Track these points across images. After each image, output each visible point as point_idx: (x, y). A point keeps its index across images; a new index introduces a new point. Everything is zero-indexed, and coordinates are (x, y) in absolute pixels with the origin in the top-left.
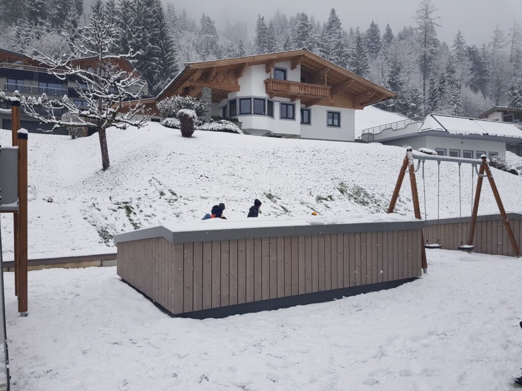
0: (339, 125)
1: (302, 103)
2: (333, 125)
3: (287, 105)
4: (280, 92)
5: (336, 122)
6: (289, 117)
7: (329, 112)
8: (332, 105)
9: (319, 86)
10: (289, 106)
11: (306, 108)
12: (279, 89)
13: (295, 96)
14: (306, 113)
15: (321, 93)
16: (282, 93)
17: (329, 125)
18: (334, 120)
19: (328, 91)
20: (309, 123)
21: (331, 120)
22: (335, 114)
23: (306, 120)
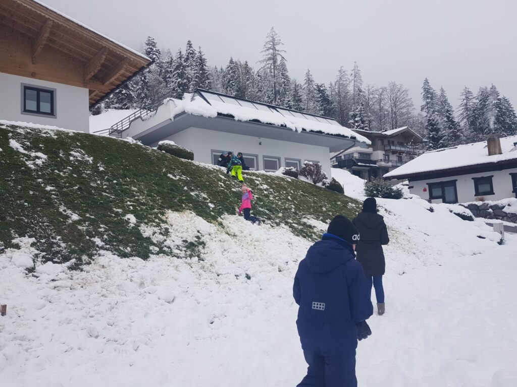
0: (52, 113)
2: (38, 112)
5: (46, 107)
7: (26, 88)
8: (33, 75)
17: (25, 111)
18: (42, 104)
21: (35, 103)
22: (42, 94)
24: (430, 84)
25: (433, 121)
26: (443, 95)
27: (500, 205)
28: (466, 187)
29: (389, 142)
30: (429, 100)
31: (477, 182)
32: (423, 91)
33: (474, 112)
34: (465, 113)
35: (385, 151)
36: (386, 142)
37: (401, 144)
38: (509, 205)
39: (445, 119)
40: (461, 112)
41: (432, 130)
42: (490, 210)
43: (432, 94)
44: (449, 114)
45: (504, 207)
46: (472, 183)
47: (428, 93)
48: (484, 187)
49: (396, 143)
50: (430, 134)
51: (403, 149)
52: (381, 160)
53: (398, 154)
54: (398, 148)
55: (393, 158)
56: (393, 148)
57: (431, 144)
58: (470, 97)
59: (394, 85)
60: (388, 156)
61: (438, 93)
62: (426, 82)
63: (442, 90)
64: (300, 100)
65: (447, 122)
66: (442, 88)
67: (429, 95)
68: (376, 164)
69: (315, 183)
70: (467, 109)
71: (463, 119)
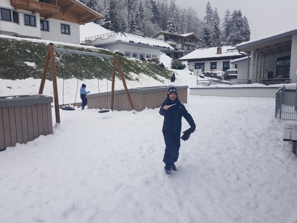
0: (69, 34)
1: (41, 15)
2: (65, 33)
3: (30, 16)
4: (22, 6)
6: (31, 24)
7: (62, 24)
9: (51, 5)
10: (31, 17)
11: (45, 20)
12: (21, 4)
13: (34, 10)
14: (45, 23)
15: (53, 10)
16: (24, 7)
17: (62, 33)
18: (66, 30)
19: (58, 10)
20: (48, 30)
21: (64, 30)
22: (66, 26)
23: (46, 28)
24: (210, 5)
25: (207, 29)
26: (216, 12)
27: (216, 73)
28: (207, 66)
29: (184, 39)
30: (209, 14)
31: (212, 64)
32: (206, 8)
33: (229, 24)
34: (225, 23)
35: (182, 44)
36: (183, 40)
37: (190, 41)
38: (219, 73)
39: (214, 27)
40: (223, 22)
41: (206, 34)
42: (213, 75)
43: (211, 10)
44: (216, 24)
45: (217, 74)
46: (210, 64)
47: (209, 10)
48: (213, 66)
49: (187, 40)
50: (205, 36)
51: (190, 44)
52: (180, 49)
53: (188, 46)
54: (188, 43)
55: (186, 48)
56: (186, 43)
57: (204, 41)
58: (229, 15)
59: (190, 9)
60: (183, 47)
61: (214, 10)
62: (209, 3)
63: (216, 9)
64: (143, 11)
65: (214, 28)
66: (216, 8)
67: (209, 11)
68: (177, 51)
69: (156, 64)
70: (226, 21)
71: (224, 26)
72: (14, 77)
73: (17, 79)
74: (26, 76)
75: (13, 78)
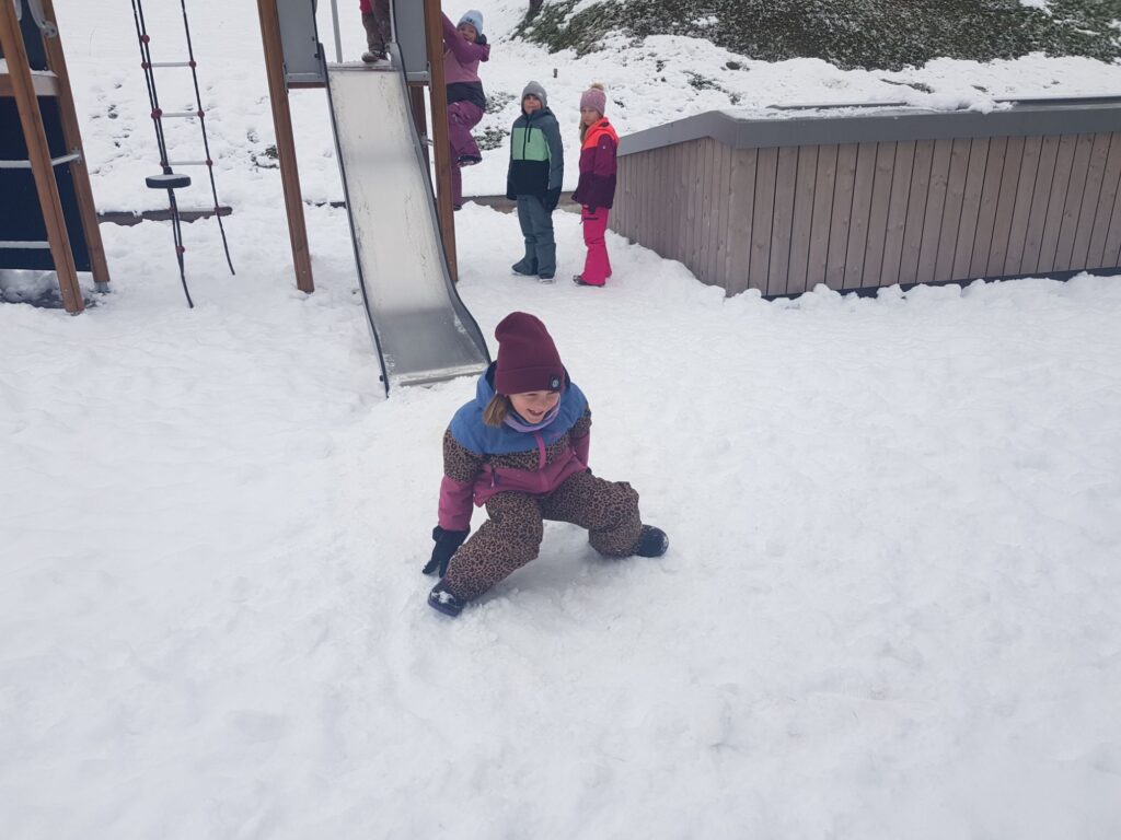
72: (986, 50)
73: (996, 60)
74: (1021, 48)
75: (983, 56)
